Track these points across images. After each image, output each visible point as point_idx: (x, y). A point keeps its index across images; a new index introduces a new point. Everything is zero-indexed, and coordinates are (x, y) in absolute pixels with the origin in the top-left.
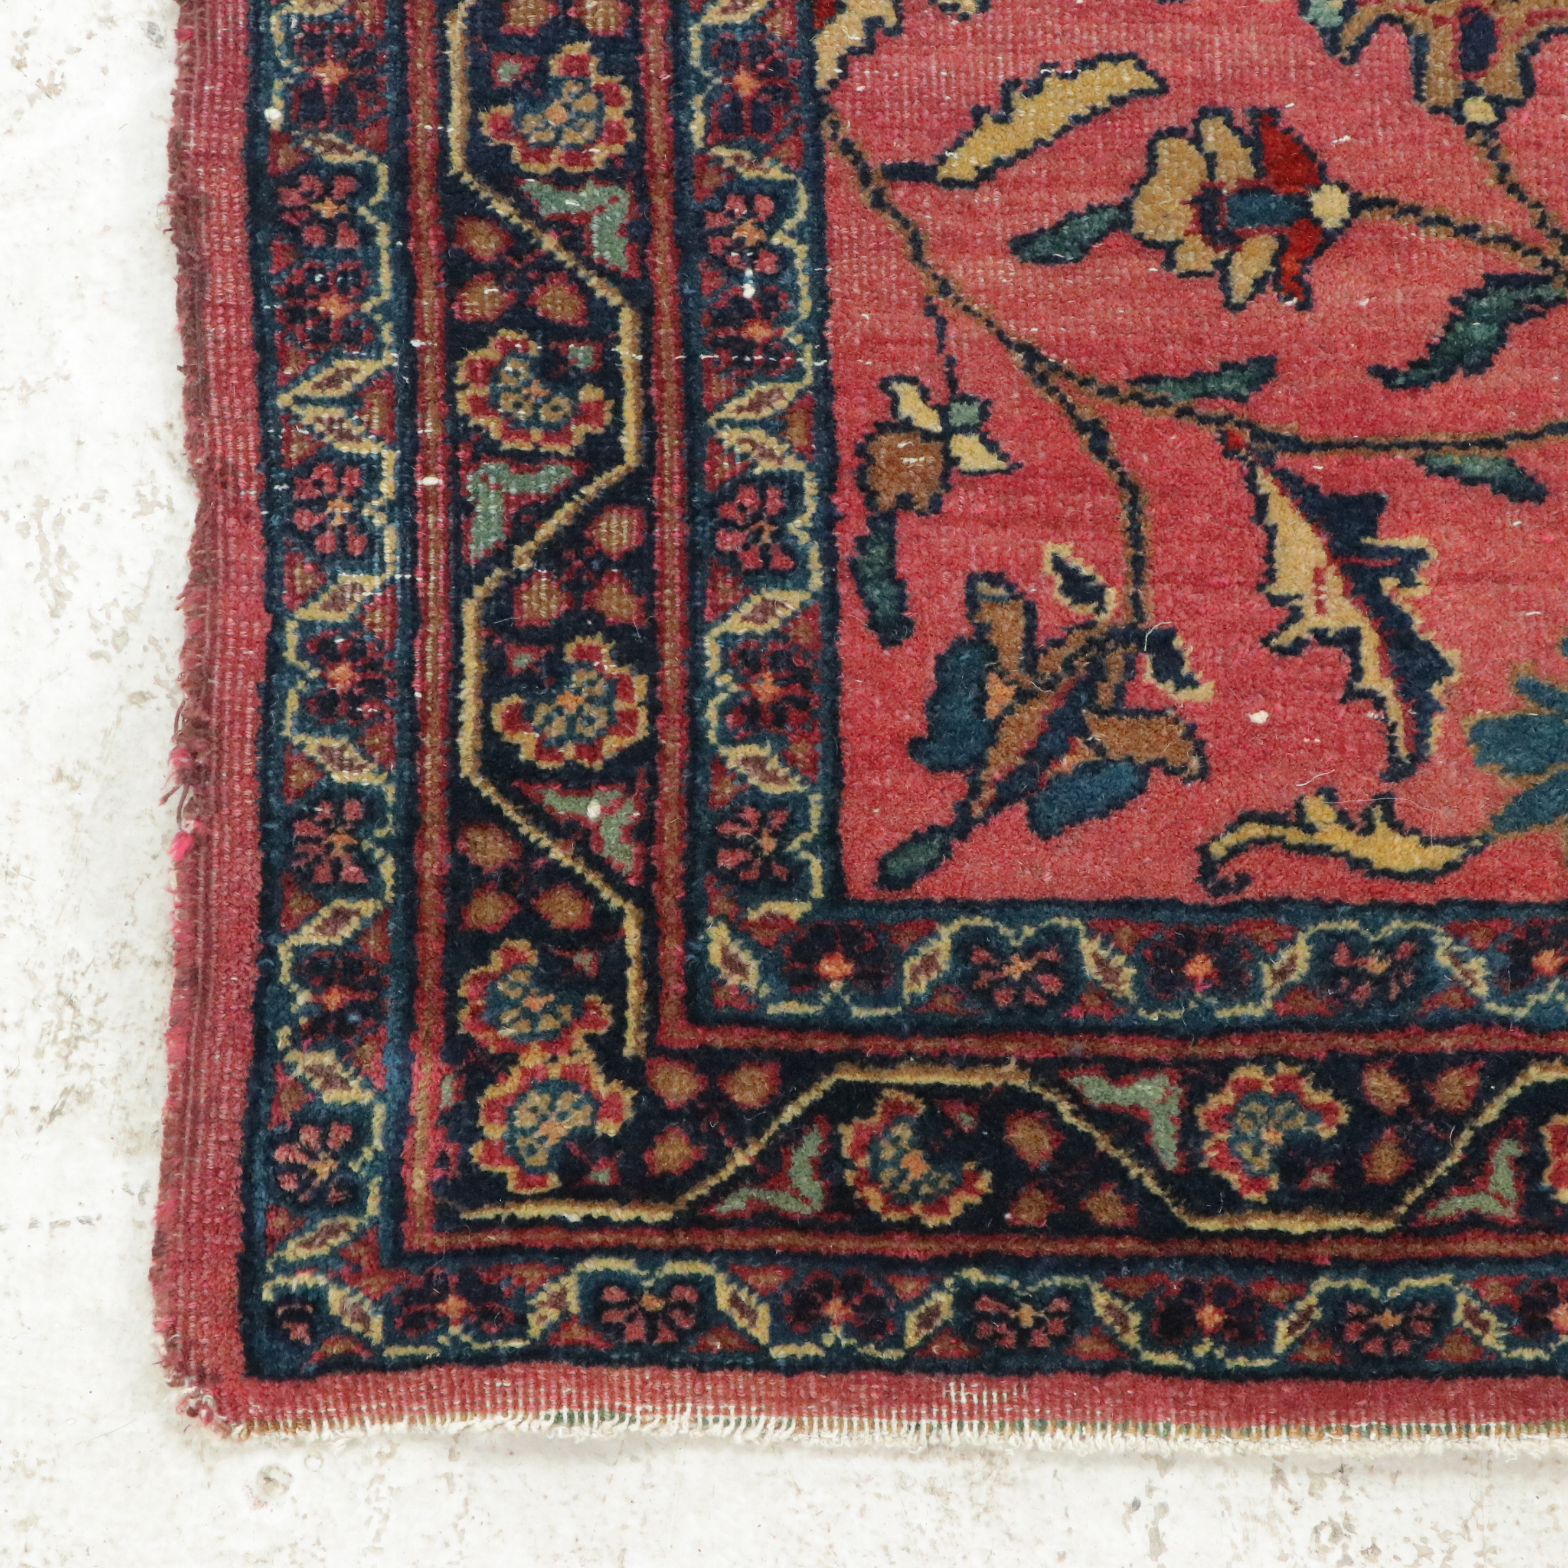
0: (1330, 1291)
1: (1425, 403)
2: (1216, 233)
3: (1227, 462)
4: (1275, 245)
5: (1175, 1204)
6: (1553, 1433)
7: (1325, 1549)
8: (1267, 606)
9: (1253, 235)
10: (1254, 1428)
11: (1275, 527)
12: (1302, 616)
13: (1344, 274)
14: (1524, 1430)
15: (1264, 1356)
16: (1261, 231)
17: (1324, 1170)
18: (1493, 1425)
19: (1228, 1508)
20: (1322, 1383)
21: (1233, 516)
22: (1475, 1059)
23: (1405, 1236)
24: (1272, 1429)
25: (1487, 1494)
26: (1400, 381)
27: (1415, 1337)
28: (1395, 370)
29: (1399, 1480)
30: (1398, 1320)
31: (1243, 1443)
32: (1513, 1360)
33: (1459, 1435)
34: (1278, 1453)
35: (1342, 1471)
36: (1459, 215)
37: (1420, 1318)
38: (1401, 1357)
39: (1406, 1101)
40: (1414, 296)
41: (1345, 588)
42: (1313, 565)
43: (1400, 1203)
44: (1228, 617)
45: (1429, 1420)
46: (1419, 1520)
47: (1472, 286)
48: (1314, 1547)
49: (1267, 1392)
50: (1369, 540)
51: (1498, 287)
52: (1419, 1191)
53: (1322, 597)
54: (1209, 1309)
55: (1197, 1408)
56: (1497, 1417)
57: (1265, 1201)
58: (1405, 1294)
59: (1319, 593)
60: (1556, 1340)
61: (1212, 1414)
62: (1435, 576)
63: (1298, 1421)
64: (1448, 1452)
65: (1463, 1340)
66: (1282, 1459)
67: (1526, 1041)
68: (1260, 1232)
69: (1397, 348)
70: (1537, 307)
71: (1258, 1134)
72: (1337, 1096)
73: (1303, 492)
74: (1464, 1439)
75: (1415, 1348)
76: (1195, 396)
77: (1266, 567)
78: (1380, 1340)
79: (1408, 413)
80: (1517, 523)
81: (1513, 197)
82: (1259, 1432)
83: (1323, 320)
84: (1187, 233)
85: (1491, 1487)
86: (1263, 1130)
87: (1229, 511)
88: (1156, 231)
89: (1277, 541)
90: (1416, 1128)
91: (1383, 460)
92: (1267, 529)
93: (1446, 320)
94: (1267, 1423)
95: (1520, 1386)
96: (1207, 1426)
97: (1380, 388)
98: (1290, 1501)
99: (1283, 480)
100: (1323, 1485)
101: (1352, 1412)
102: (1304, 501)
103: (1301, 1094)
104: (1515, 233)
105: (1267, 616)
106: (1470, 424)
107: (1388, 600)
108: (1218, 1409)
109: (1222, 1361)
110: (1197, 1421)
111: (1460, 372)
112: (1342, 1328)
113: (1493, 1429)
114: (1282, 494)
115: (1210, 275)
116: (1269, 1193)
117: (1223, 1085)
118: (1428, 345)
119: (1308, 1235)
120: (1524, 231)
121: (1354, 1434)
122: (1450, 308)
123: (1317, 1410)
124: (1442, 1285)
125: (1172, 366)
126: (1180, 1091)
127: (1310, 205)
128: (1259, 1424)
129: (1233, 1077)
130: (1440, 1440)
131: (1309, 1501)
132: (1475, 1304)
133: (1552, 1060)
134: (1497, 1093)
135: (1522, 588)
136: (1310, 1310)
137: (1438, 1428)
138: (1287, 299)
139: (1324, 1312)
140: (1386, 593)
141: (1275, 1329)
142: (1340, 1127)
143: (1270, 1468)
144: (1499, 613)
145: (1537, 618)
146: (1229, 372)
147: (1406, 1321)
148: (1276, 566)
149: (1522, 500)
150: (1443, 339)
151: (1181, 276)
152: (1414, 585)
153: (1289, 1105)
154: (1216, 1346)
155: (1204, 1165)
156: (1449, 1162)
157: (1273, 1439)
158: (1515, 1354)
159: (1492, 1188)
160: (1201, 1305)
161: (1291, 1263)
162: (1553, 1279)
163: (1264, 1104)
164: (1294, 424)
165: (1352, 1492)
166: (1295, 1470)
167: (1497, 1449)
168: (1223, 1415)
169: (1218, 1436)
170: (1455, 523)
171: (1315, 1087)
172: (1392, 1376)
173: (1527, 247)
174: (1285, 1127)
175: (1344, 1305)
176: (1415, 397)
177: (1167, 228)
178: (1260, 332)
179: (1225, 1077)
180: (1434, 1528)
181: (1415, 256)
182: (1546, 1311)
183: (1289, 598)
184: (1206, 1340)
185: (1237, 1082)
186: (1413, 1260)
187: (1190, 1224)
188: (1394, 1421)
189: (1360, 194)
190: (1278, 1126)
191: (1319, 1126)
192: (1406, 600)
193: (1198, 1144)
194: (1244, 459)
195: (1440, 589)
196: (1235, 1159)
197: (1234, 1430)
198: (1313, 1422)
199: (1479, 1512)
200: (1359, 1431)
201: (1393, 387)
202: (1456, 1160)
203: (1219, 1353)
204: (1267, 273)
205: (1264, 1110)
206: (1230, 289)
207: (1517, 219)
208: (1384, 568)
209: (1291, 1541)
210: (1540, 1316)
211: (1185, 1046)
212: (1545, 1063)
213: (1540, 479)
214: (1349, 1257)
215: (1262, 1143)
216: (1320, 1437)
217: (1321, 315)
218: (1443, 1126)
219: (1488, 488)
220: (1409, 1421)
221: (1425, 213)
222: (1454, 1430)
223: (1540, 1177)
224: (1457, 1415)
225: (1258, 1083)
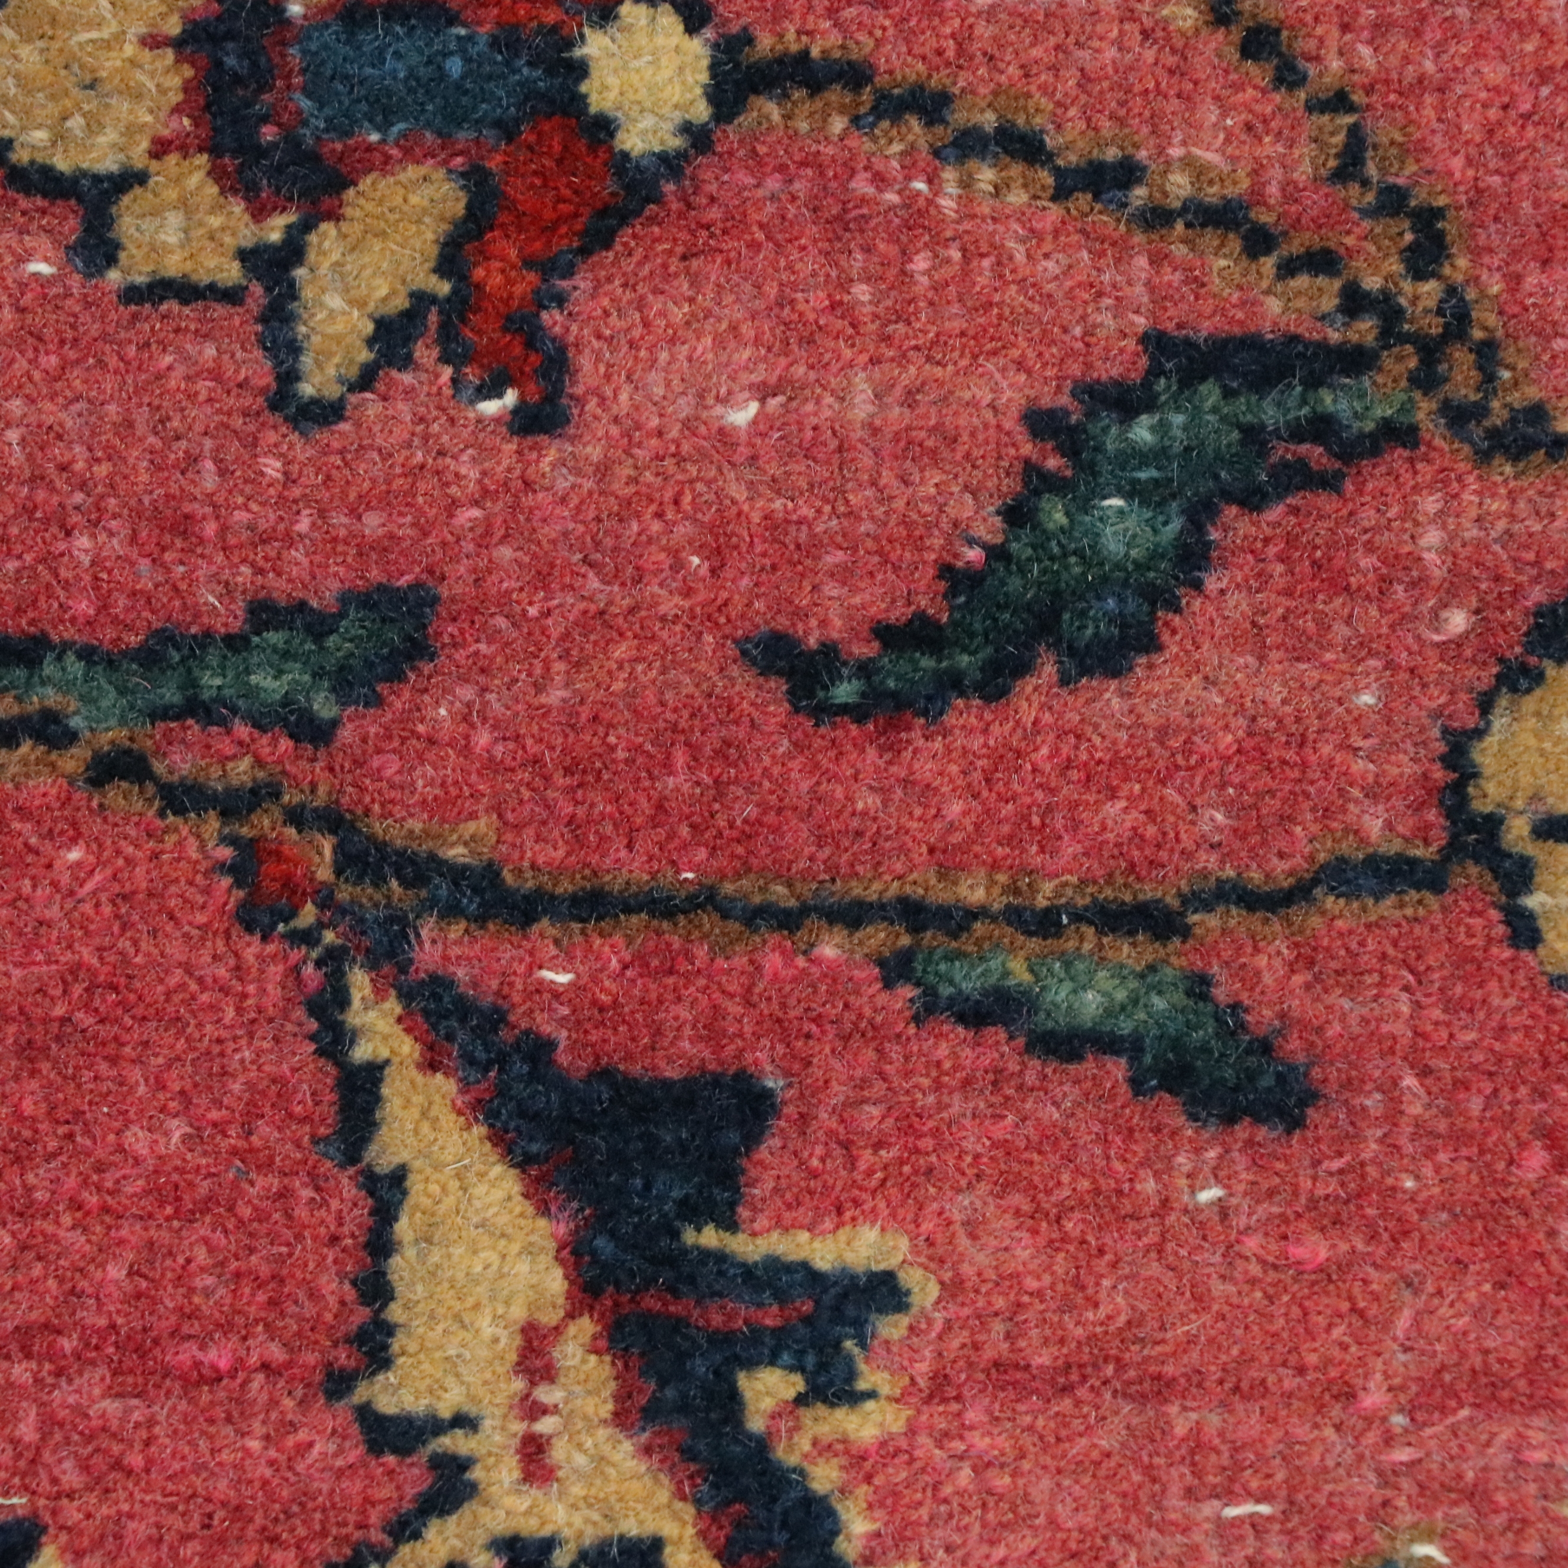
1: (925, 769)
2: (262, 152)
3: (252, 948)
4: (458, 207)
8: (355, 1453)
9: (386, 165)
11: (399, 1177)
12: (472, 1490)
13: (679, 313)
16: (411, 153)
21: (265, 1131)
26: (845, 692)
28: (829, 651)
36: (1075, 127)
40: (910, 399)
41: (622, 1397)
42: (518, 1313)
44: (222, 1487)
47: (1108, 371)
50: (710, 1237)
51: (1189, 379)
53: (545, 1425)
59: (534, 1410)
62: (923, 1368)
69: (843, 575)
70: (1315, 454)
73: (502, 1060)
76: (158, 714)
77: (362, 1315)
79: (867, 801)
80: (1208, 1195)
81: (1259, 73)
83: (603, 470)
84: (160, 148)
87: (251, 1115)
88: (59, 137)
89: (404, 1228)
91: (772, 961)
92: (371, 1181)
93: (1012, 485)
97: (780, 709)
99: (435, 1017)
102: (502, 1091)
104: (1257, 196)
105: (354, 1487)
106: (1070, 848)
107: (762, 1446)
111: (1048, 670)
114: (431, 1065)
115: (232, 296)
118: (946, 571)
120: (1291, 192)
122: (1027, 449)
125: (84, 607)
127: (580, 70)
135: (1214, 1420)
138: (491, 390)
140: (756, 1424)
144: (1131, 1502)
145: (1256, 1524)
146: (275, 638)
148: (395, 1312)
149: (1230, 1120)
150: (997, 553)
151: (131, 295)
152: (854, 1398)
164: (483, 825)
170: (1005, 1186)
173: (1295, 247)
176: (895, 749)
177: (95, 124)
178: (385, 501)
181: (921, 263)
183: (436, 1426)
189: (747, 39)
192: (823, 1449)
194: (307, 937)
195: (938, 1416)
201: (824, 711)
204: (421, 300)
206: (295, 349)
207: (1270, 148)
208: (756, 1335)
213: (1293, 1045)
217: (595, 452)
219: (1118, 1069)
221: (960, 117)
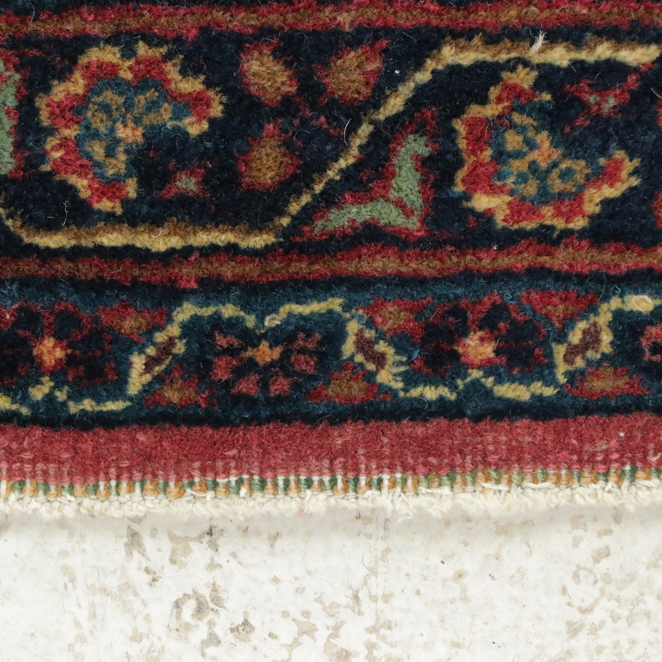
0: (195, 319)
5: (10, 216)
6: (457, 487)
7: (188, 627)
10: (102, 484)
14: (424, 483)
15: (115, 398)
17: (192, 173)
18: (386, 477)
19: (73, 580)
20: (184, 429)
22: (376, 38)
23: (286, 253)
24: (124, 485)
25: (383, 558)
27: (296, 373)
29: (278, 543)
30: (277, 353)
31: (87, 502)
32: (412, 400)
33: (346, 490)
34: (131, 514)
35: (210, 533)
37: (302, 351)
38: (279, 399)
39: (293, 89)
43: (282, 213)
45: (310, 472)
46: (300, 591)
48: (174, 624)
49: (118, 440)
52: (306, 199)
54: (49, 342)
55: (34, 462)
56: (392, 468)
57: (119, 211)
58: (286, 322)
60: (466, 376)
61: (52, 468)
63: (155, 476)
64: (331, 510)
65: (354, 377)
66: (137, 520)
67: (439, 14)
68: (114, 249)
71: (112, 130)
72: (209, 84)
74: (351, 494)
75: (296, 386)
78: (254, 378)
82: (108, 488)
85: (388, 550)
86: (119, 125)
90: (304, 122)
94: (118, 478)
95: (420, 430)
96: (46, 483)
98: (147, 571)
100: (187, 551)
101: (220, 464)
103: (169, 81)
108: (61, 463)
109: (64, 404)
110: (34, 477)
112: (209, 364)
113: (386, 483)
116: (125, 202)
117: (71, 71)
119: (172, 252)
121: (221, 489)
123: (178, 462)
124: (330, 312)
126: (17, 77)
128: (108, 480)
129: (83, 60)
130: (322, 496)
131: (170, 570)
132: (369, 334)
133: (470, 38)
134: (402, 79)
136: (171, 341)
137: (321, 482)
139: (188, 344)
141: (130, 365)
142: (212, 122)
143: (124, 532)
147: (285, 355)
153: (152, 94)
154: (58, 386)
155: (46, 168)
156: (343, 163)
157: (125, 497)
158: (415, 393)
159: (393, 194)
160: (39, 337)
161: (150, 286)
162: (463, 303)
163: (121, 94)
165: (221, 559)
166: (154, 533)
167: (389, 506)
168: (65, 470)
169: (59, 494)
171: (183, 73)
172: (268, 420)
174: (146, 121)
175: (211, 336)
179: (74, 62)
180: (319, 600)
182: (452, 342)
184: (45, 379)
185: (88, 66)
186: (296, 282)
187: (27, 240)
188: (269, 474)
190: (137, 121)
191: (187, 121)
193: (39, 142)
196: (85, 161)
197: (78, 488)
198: (173, 476)
199: (372, 580)
200: (227, 486)
202: (351, 161)
203: (61, 396)
205: (121, 100)
209: (147, 618)
210: (445, 346)
211: (24, 22)
212: (462, 42)
214: (219, 279)
215: (118, 141)
216: (181, 494)
218: (336, 119)
220: (288, 473)
222: (340, 484)
223: (451, 182)
224: (345, 468)
225: (114, 68)
